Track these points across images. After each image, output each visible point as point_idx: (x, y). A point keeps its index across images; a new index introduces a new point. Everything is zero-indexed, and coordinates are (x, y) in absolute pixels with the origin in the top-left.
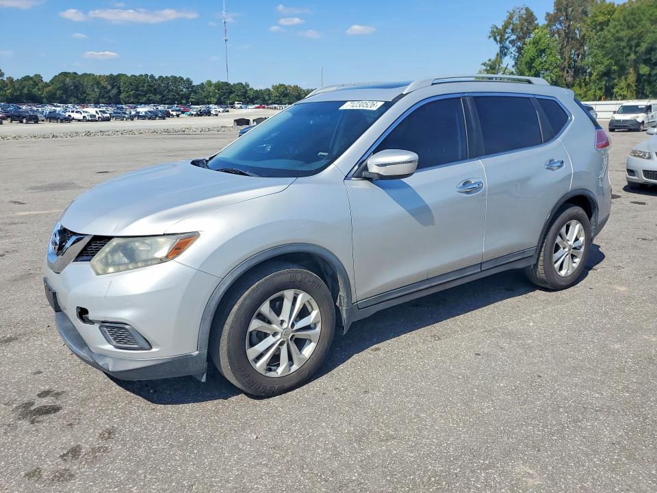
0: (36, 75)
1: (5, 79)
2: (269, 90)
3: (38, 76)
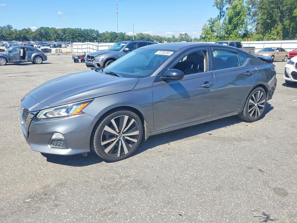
2: (135, 36)
3: (30, 29)
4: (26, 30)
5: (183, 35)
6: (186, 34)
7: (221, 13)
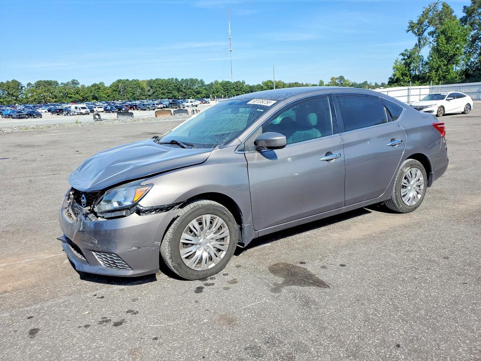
0: (100, 83)
1: (80, 86)
2: (260, 85)
3: (102, 83)
4: (98, 85)
5: (337, 79)
6: (341, 78)
7: (419, 42)
